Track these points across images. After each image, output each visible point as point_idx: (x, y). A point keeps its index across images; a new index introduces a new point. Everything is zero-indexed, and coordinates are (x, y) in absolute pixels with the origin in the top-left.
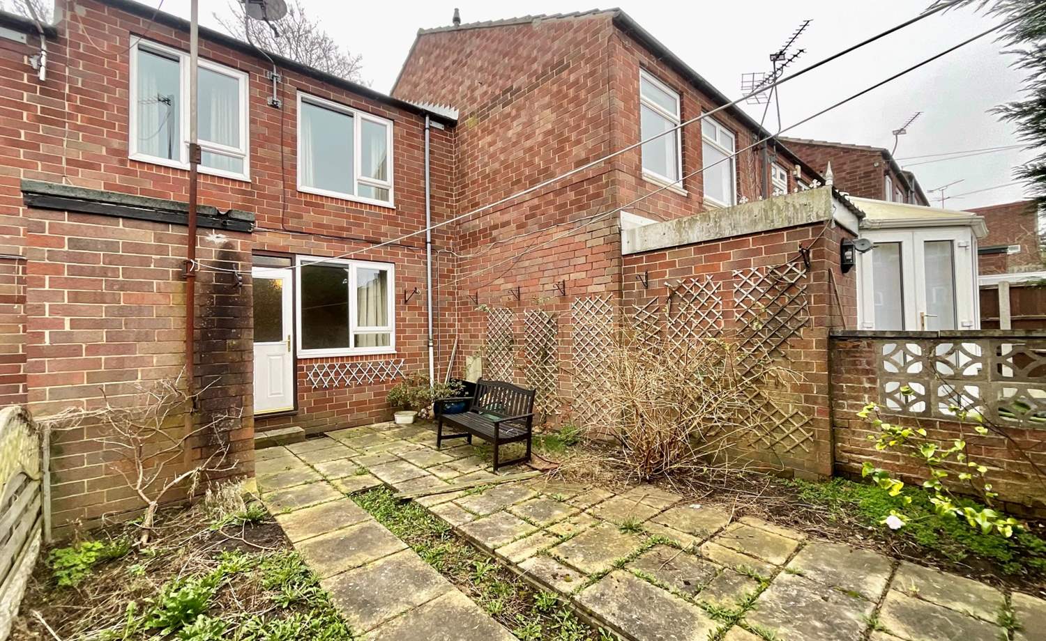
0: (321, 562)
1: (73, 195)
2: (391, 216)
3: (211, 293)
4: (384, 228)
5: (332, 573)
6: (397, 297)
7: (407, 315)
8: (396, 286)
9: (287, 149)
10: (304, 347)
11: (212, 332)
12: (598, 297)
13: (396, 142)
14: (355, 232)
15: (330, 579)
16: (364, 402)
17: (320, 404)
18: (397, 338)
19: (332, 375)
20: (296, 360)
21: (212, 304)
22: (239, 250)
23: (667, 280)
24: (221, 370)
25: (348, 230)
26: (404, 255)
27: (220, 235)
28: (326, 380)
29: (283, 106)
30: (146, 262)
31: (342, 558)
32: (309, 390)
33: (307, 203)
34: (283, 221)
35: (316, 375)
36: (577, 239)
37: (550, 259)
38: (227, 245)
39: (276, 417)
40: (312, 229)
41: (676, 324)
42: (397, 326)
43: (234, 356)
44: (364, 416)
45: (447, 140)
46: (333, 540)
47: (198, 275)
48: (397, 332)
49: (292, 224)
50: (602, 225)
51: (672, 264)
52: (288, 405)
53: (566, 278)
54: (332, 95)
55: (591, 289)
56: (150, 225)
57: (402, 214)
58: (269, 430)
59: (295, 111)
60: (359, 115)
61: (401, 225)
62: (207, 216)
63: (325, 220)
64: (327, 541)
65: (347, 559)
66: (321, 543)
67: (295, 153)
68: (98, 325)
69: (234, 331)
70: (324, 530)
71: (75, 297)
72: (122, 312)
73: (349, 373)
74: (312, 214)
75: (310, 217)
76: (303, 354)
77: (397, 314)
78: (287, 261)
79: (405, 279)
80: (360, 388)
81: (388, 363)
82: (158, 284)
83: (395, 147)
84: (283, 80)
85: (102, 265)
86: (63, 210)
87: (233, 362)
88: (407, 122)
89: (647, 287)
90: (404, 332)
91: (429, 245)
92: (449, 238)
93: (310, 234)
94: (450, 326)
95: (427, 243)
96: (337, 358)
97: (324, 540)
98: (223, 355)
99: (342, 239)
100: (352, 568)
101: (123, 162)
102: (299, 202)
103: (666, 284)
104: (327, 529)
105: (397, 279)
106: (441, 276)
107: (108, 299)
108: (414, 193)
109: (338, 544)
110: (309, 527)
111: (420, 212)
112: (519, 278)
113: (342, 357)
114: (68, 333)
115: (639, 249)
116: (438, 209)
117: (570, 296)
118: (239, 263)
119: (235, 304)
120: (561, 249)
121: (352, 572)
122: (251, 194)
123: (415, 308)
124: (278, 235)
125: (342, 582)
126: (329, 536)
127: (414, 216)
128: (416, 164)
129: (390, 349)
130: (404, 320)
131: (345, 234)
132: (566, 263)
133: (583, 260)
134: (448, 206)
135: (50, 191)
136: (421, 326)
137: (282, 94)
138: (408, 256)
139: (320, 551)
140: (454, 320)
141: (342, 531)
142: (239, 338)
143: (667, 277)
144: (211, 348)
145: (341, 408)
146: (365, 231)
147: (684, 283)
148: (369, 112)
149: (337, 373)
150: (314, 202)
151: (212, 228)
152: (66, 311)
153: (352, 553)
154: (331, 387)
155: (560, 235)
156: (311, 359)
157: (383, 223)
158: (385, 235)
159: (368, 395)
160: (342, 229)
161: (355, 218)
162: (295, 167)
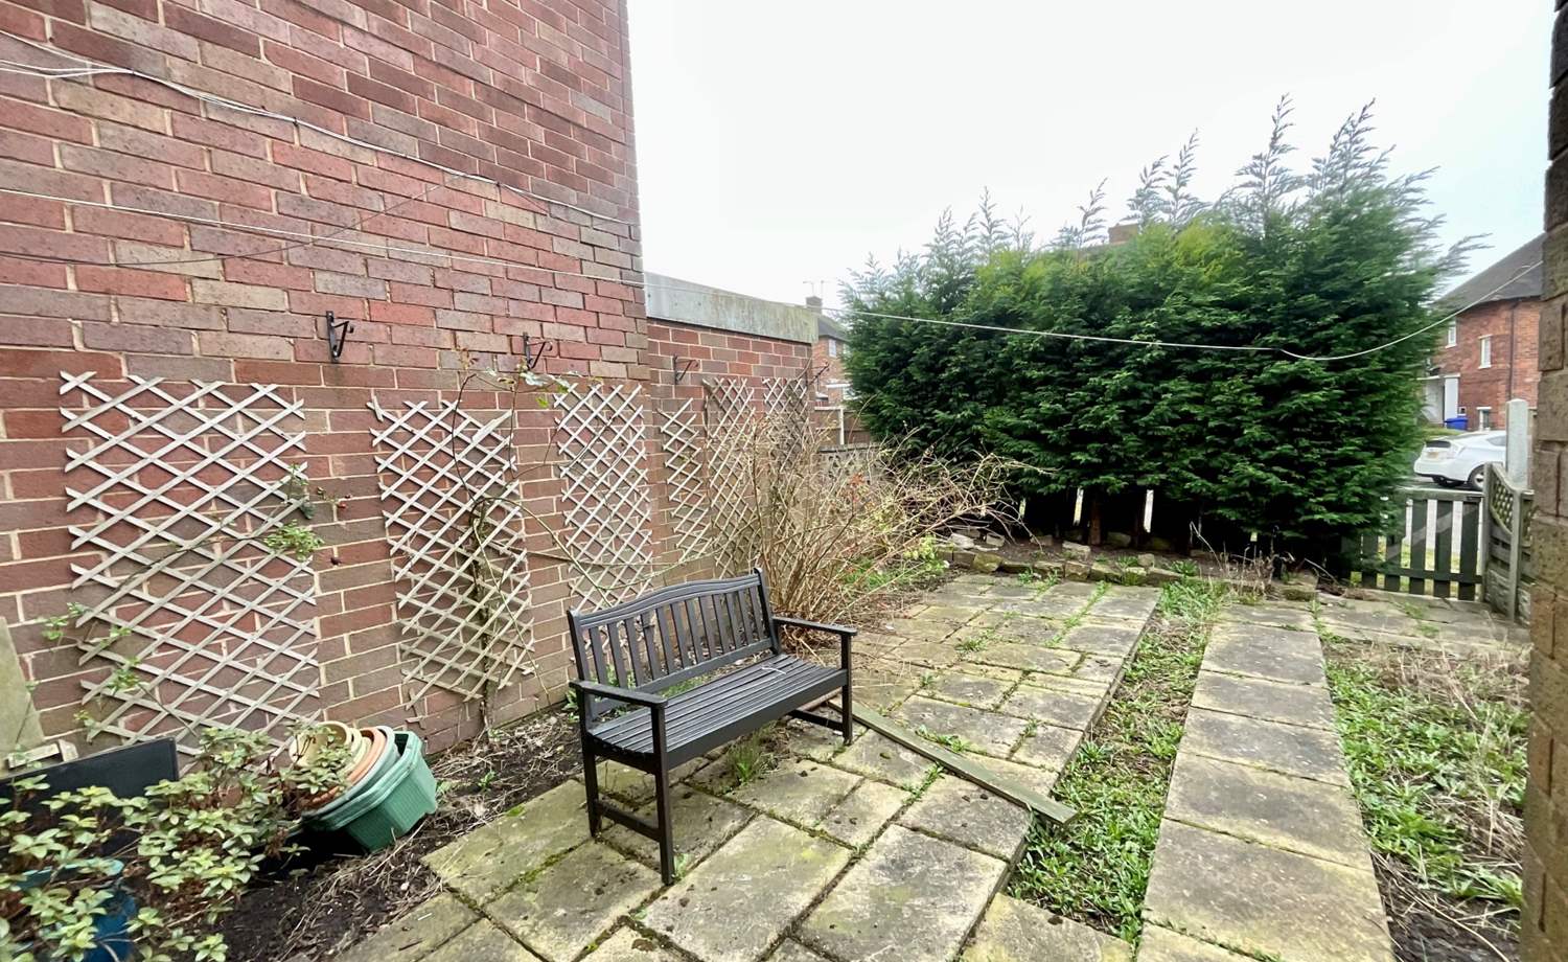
0: (1331, 808)
5: (1324, 786)
12: (616, 389)
15: (1332, 781)
31: (1293, 794)
46: (1283, 829)
53: (530, 328)
64: (1295, 833)
65: (1285, 790)
66: (1310, 837)
70: (1287, 859)
89: (676, 382)
97: (1300, 839)
100: (1290, 777)
103: (704, 381)
104: (1277, 857)
109: (1280, 816)
110: (1316, 888)
121: (1290, 771)
125: (1316, 771)
126: (1285, 841)
132: (532, 294)
139: (1324, 825)
141: (1249, 833)
143: (701, 371)
153: (1268, 792)
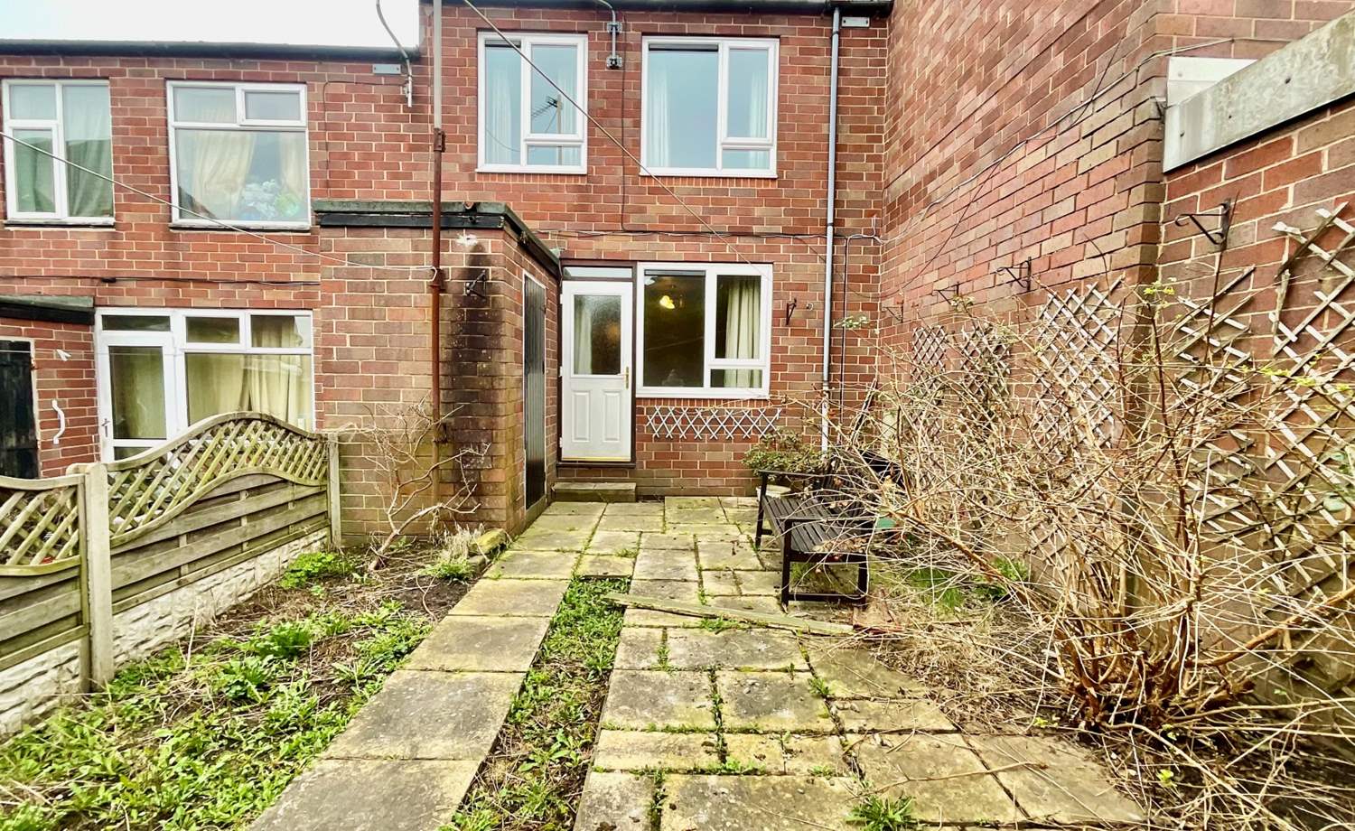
0: (433, 647)
1: (348, 209)
2: (767, 190)
3: (461, 306)
4: (757, 212)
5: (418, 666)
6: (776, 315)
7: (789, 342)
8: (774, 299)
9: (628, 121)
10: (646, 384)
11: (463, 353)
12: (1090, 287)
13: (782, 70)
14: (715, 222)
15: (407, 672)
16: (721, 464)
17: (662, 459)
18: (773, 377)
19: (678, 423)
20: (635, 400)
21: (463, 319)
22: (490, 253)
23: (1286, 218)
24: (472, 396)
25: (705, 220)
26: (787, 250)
27: (471, 236)
28: (670, 429)
29: (624, 64)
30: (404, 275)
31: (452, 653)
32: (649, 439)
33: (653, 191)
34: (622, 219)
35: (658, 420)
36: (1061, 160)
37: (1009, 217)
38: (478, 247)
39: (611, 467)
40: (658, 225)
41: (1301, 343)
42: (773, 358)
43: (484, 383)
44: (719, 483)
45: (874, 43)
46: (480, 627)
47: (450, 286)
48: (773, 367)
49: (633, 220)
50: (1115, 110)
51: (1311, 163)
52: (625, 455)
53: (1033, 252)
54: (687, 27)
55: (1079, 270)
56: (407, 232)
57: (788, 184)
58: (604, 481)
59: (639, 66)
60: (725, 44)
61: (786, 203)
62: (456, 214)
63: (675, 211)
64: (473, 626)
65: (455, 655)
66: (465, 626)
67: (638, 124)
68: (369, 342)
69: (484, 351)
70: (490, 611)
71: (353, 315)
72: (387, 329)
73: (699, 421)
74: (658, 204)
75: (655, 210)
76: (644, 392)
77: (774, 341)
78: (627, 273)
79: (789, 287)
80: (715, 444)
81: (756, 413)
82: (415, 298)
83: (781, 80)
84: (626, 28)
85: (372, 280)
86: (343, 227)
87: (483, 389)
88: (802, 32)
89: (1224, 247)
90: (784, 368)
91: (830, 229)
92: (870, 214)
93: (655, 232)
94: (864, 360)
95: (827, 225)
96: (686, 400)
97: (473, 623)
98: (474, 380)
99: (697, 234)
100: (441, 669)
101: (472, 177)
102: (641, 191)
103: (1280, 226)
104: (495, 611)
105: (776, 287)
106: (853, 278)
107: (376, 315)
108: (810, 147)
109: (476, 634)
110: (486, 602)
111: (819, 176)
112: (960, 266)
113: (692, 400)
114: (349, 350)
115: (1208, 146)
116: (850, 167)
117: (1037, 293)
118: (490, 268)
119: (485, 319)
120: (1029, 192)
121: (433, 675)
122: (587, 189)
123: (804, 332)
124: (615, 238)
125: (409, 681)
126: (483, 620)
127: (809, 185)
128: (814, 99)
129: (763, 392)
130: (785, 349)
131: (700, 228)
132: (1036, 220)
133: (1068, 206)
134: (870, 159)
135: (332, 209)
136: (810, 359)
137: (623, 47)
138: (795, 249)
139: (451, 634)
140: (873, 351)
141: (504, 620)
142: (489, 361)
143: (1288, 206)
144: (462, 371)
145: (689, 469)
146: (732, 219)
147: (1341, 215)
148: (741, 36)
149: (684, 421)
150: (661, 187)
151: (462, 228)
152: (348, 328)
153: (470, 650)
154: (676, 438)
155: (1029, 162)
156: (652, 399)
157: (757, 203)
158: (760, 221)
159: (726, 455)
160: (695, 220)
161: (715, 201)
162: (637, 143)
